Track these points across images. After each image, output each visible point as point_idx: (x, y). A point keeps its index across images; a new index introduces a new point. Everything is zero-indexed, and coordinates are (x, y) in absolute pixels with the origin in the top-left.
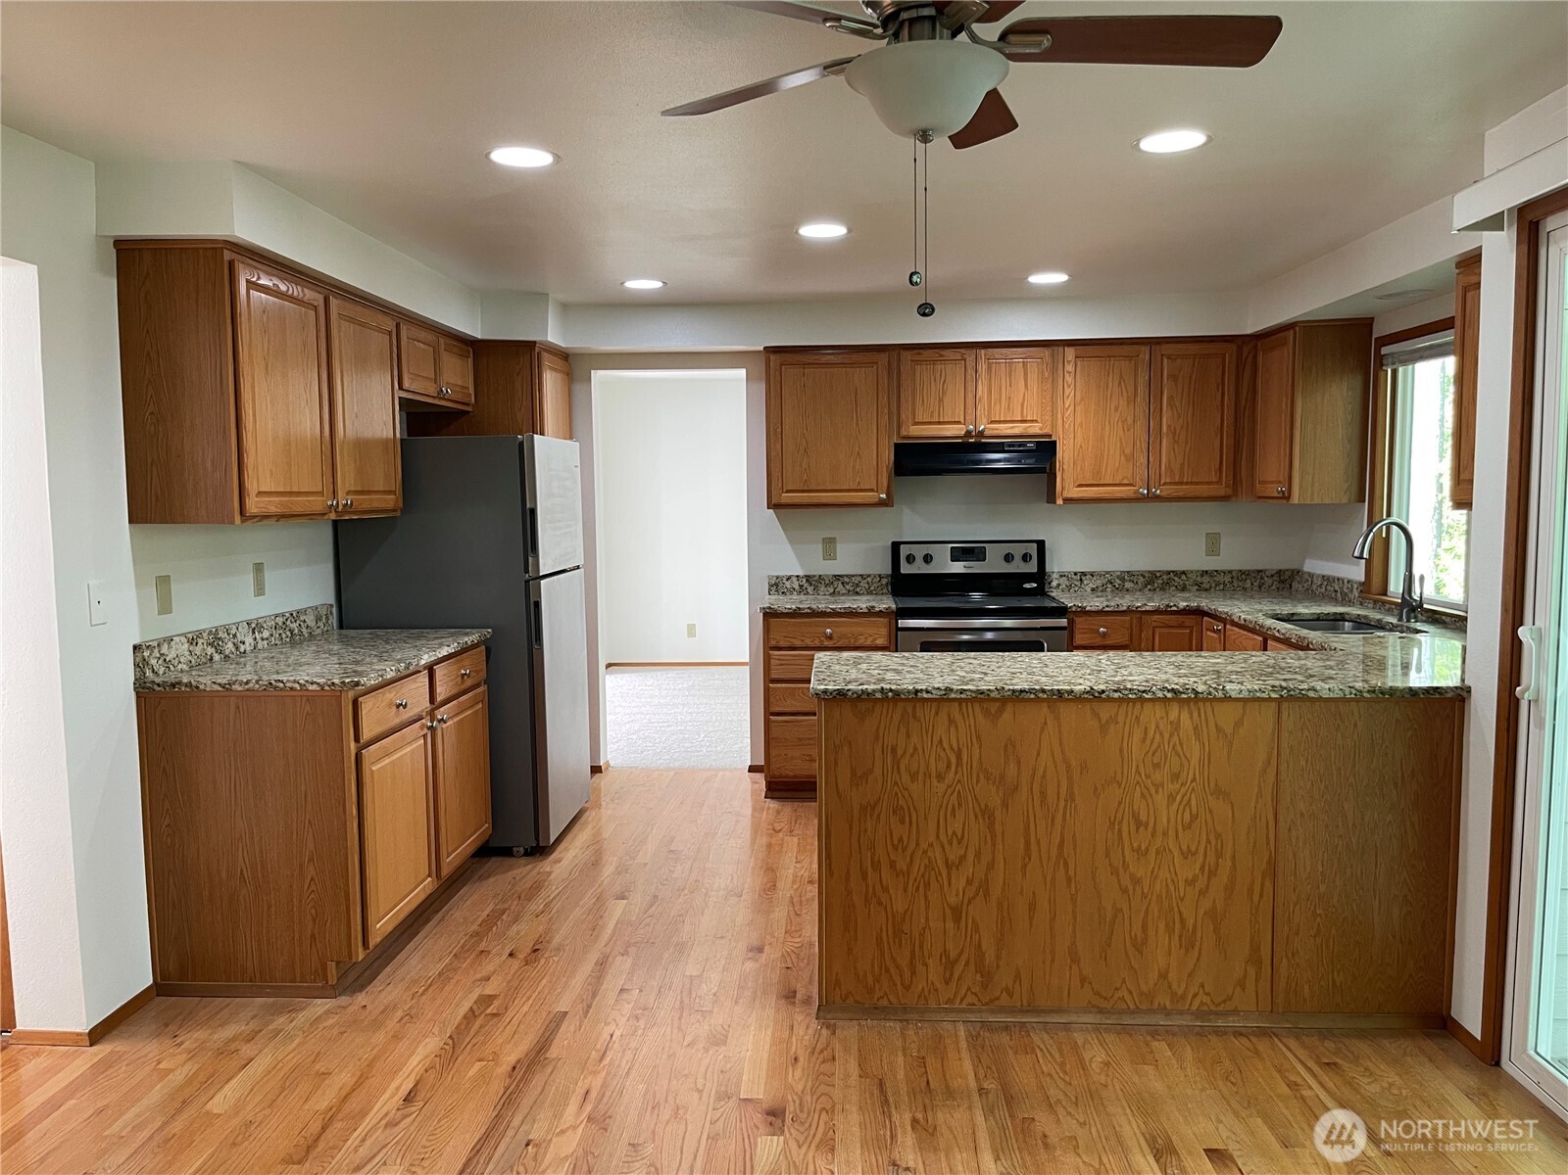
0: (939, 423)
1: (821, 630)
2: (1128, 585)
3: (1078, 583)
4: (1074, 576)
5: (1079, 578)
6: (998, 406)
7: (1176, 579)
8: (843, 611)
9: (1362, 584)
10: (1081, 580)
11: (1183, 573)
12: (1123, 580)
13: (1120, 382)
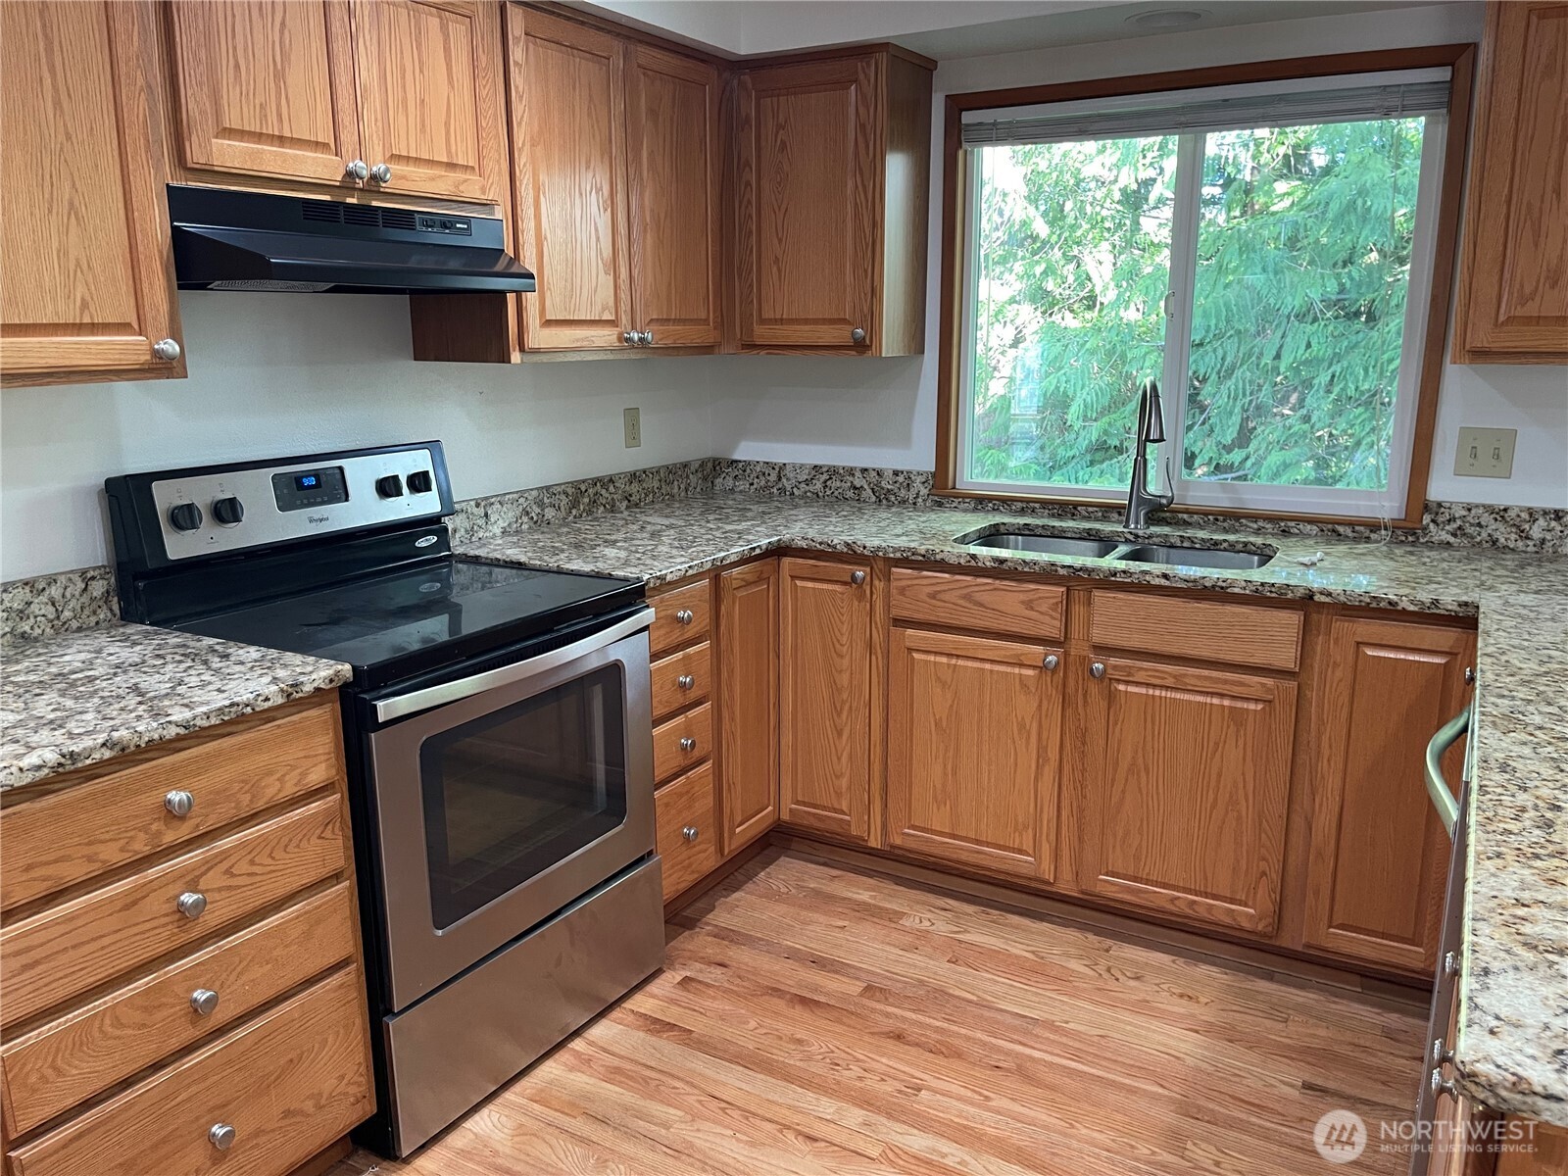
0: (281, 140)
1: (150, 800)
2: (550, 513)
3: (481, 522)
4: (475, 510)
5: (481, 511)
6: (402, 118)
7: (603, 492)
8: (214, 721)
9: (934, 475)
10: (486, 515)
11: (611, 481)
12: (541, 504)
13: (589, 108)
